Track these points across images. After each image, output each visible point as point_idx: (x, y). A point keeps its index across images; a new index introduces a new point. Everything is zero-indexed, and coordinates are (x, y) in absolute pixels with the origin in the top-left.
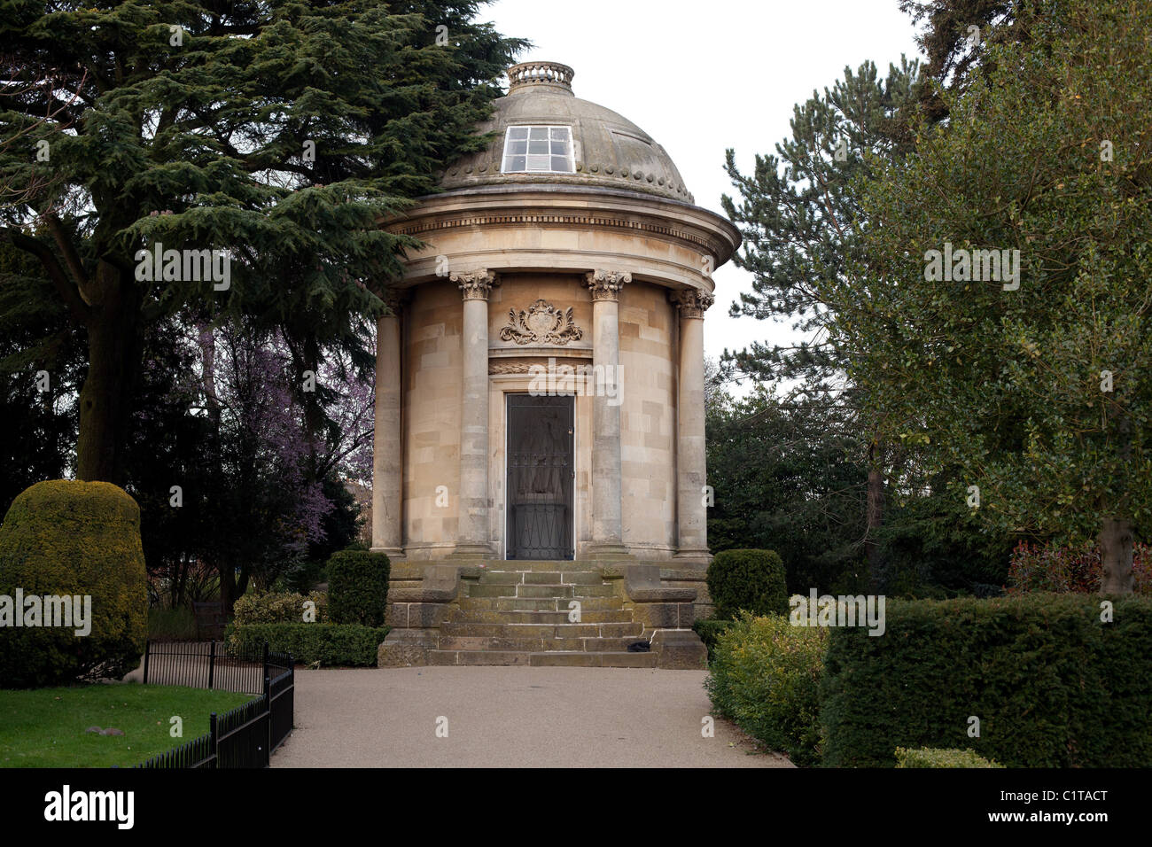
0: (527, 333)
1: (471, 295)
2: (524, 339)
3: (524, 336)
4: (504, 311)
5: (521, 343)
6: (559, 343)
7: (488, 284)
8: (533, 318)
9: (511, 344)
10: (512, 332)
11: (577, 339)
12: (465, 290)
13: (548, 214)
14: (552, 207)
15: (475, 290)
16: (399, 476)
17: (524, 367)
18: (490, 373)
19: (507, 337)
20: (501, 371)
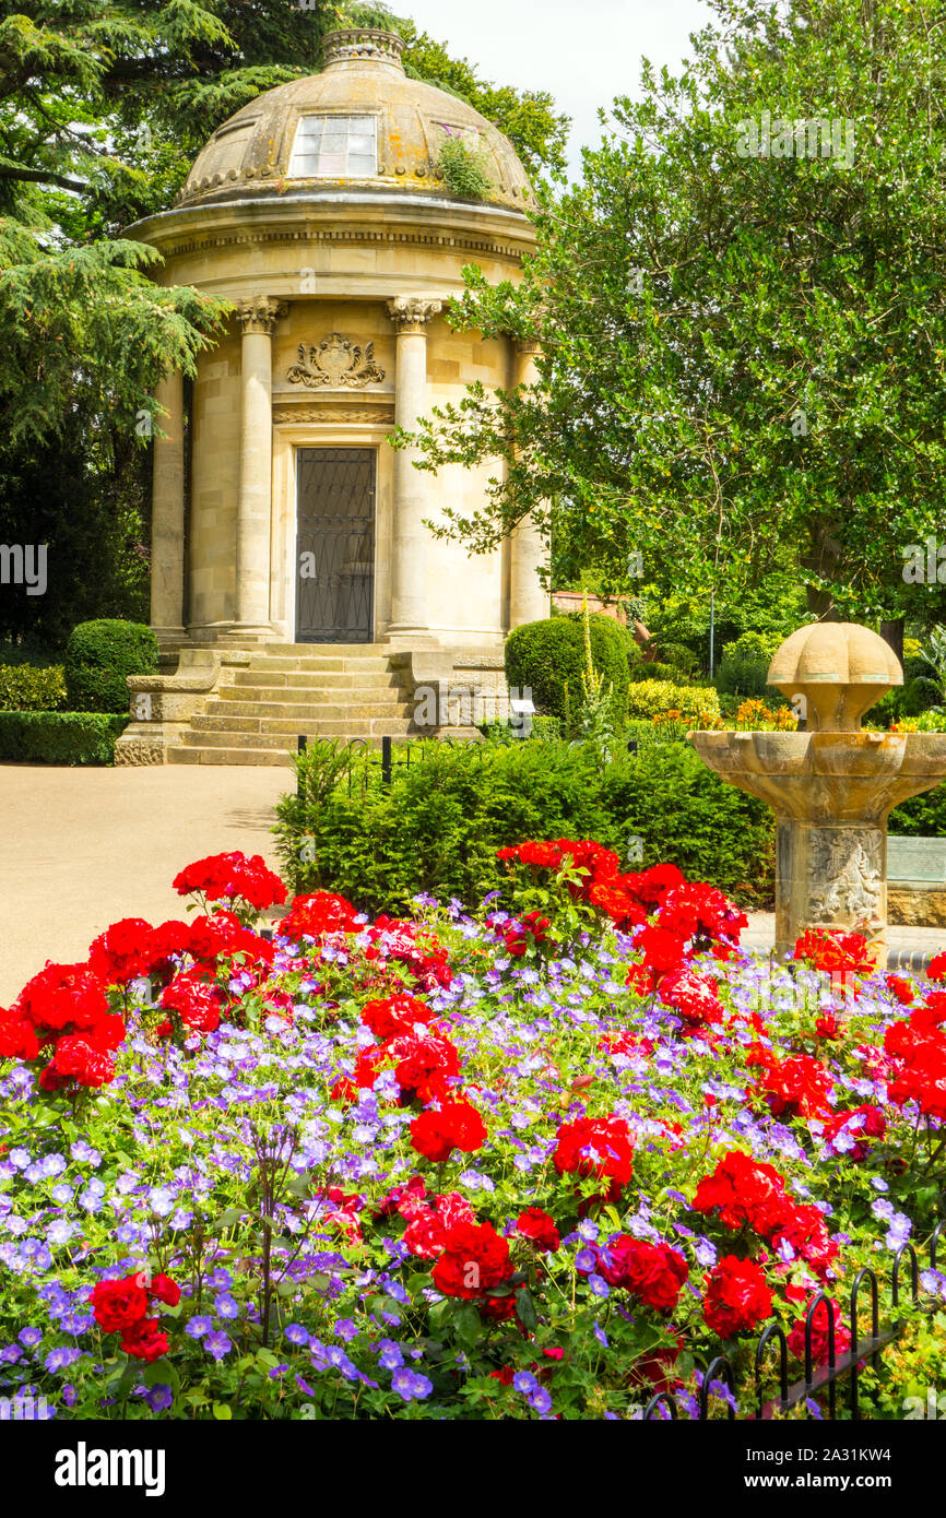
0: (318, 373)
1: (249, 328)
2: (314, 382)
3: (315, 378)
4: (291, 347)
5: (310, 386)
6: (356, 386)
7: (270, 314)
8: (325, 354)
9: (296, 387)
10: (301, 372)
11: (379, 381)
12: (243, 323)
13: (335, 230)
14: (341, 222)
15: (254, 322)
16: (181, 544)
17: (315, 415)
18: (275, 422)
19: (295, 379)
20: (287, 420)
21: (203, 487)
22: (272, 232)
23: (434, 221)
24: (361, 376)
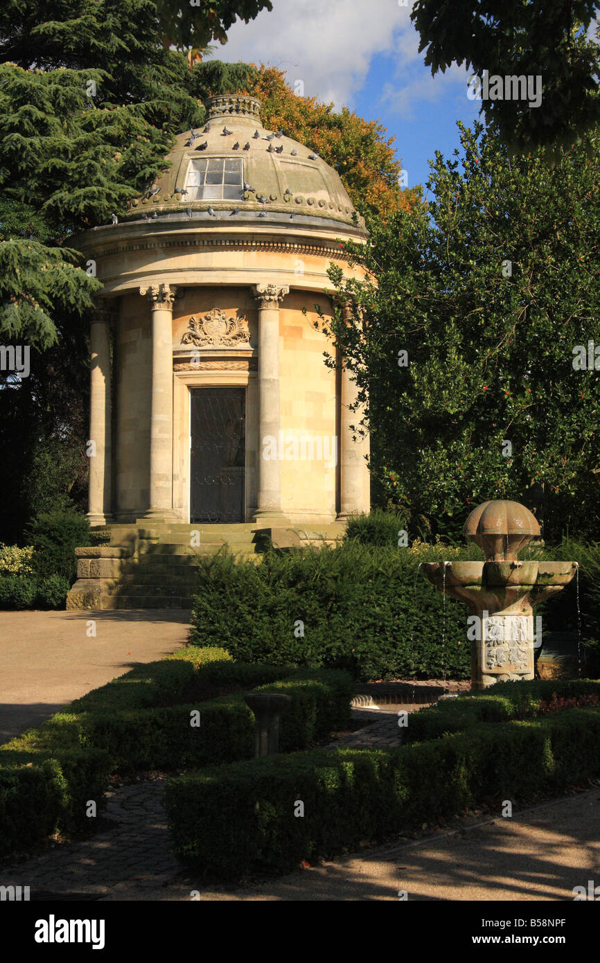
0: (203, 336)
1: (157, 306)
2: (202, 342)
3: (203, 340)
4: (187, 319)
5: (200, 345)
6: (231, 345)
7: (171, 297)
8: (210, 324)
9: (189, 347)
10: (194, 336)
11: (247, 341)
12: (152, 303)
13: (215, 239)
14: (219, 234)
15: (160, 302)
17: (203, 365)
18: (174, 370)
19: (188, 341)
20: (184, 369)
22: (171, 241)
24: (234, 338)
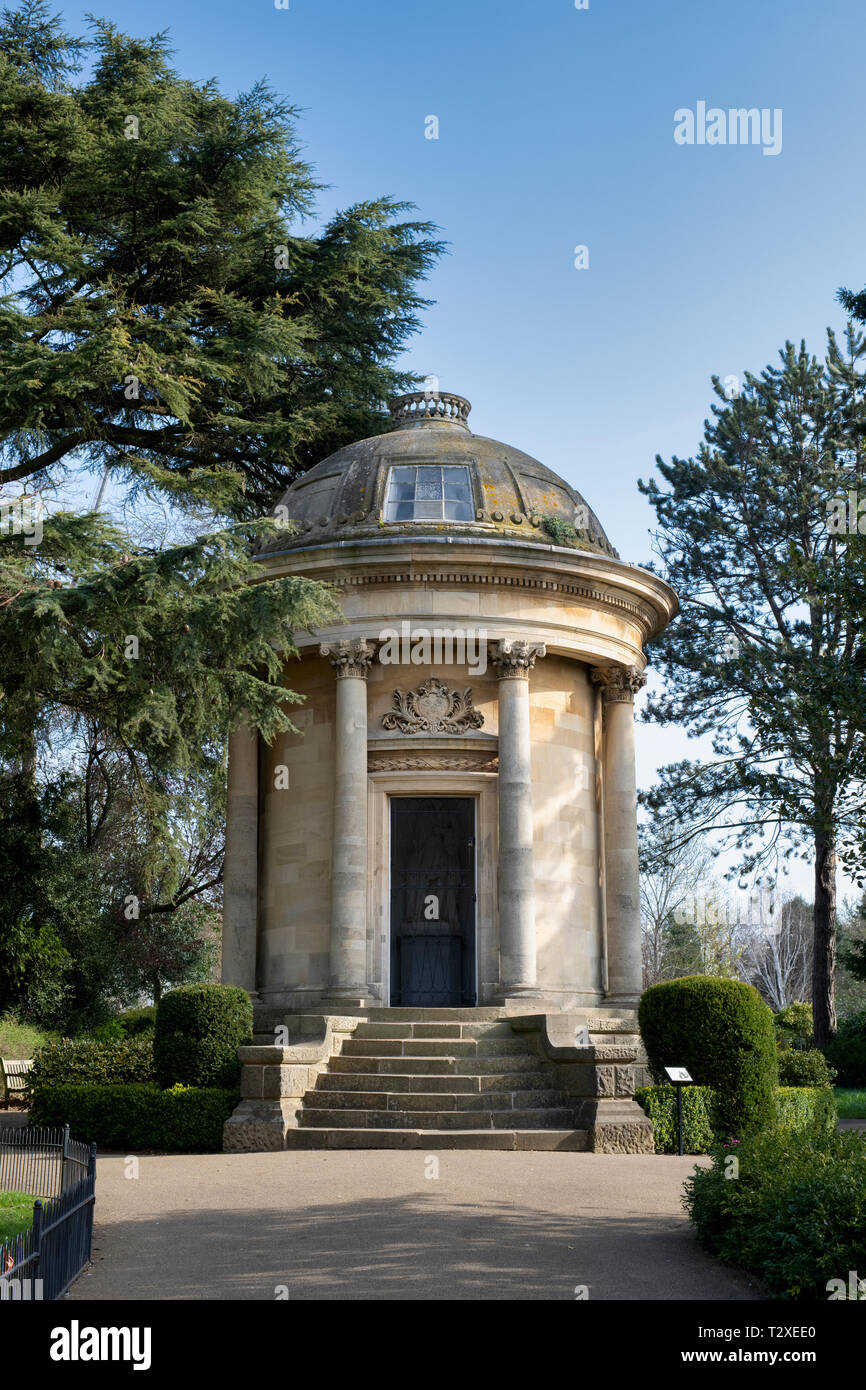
0: (414, 719)
1: (346, 672)
2: (411, 728)
3: (413, 724)
4: (386, 693)
5: (408, 732)
6: (456, 732)
7: (367, 659)
8: (423, 700)
9: (391, 734)
10: (398, 718)
11: (479, 728)
12: (338, 668)
13: (441, 572)
14: (446, 563)
15: (351, 666)
16: (255, 901)
17: (412, 762)
18: (370, 771)
19: (391, 726)
20: (383, 768)
21: (278, 842)
22: (373, 573)
23: (542, 564)
